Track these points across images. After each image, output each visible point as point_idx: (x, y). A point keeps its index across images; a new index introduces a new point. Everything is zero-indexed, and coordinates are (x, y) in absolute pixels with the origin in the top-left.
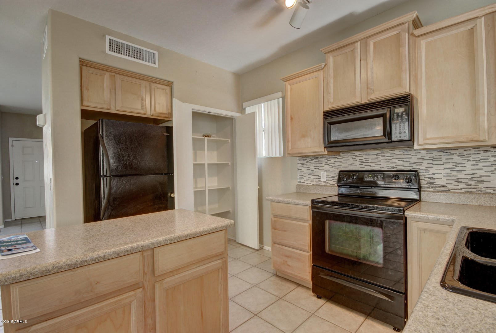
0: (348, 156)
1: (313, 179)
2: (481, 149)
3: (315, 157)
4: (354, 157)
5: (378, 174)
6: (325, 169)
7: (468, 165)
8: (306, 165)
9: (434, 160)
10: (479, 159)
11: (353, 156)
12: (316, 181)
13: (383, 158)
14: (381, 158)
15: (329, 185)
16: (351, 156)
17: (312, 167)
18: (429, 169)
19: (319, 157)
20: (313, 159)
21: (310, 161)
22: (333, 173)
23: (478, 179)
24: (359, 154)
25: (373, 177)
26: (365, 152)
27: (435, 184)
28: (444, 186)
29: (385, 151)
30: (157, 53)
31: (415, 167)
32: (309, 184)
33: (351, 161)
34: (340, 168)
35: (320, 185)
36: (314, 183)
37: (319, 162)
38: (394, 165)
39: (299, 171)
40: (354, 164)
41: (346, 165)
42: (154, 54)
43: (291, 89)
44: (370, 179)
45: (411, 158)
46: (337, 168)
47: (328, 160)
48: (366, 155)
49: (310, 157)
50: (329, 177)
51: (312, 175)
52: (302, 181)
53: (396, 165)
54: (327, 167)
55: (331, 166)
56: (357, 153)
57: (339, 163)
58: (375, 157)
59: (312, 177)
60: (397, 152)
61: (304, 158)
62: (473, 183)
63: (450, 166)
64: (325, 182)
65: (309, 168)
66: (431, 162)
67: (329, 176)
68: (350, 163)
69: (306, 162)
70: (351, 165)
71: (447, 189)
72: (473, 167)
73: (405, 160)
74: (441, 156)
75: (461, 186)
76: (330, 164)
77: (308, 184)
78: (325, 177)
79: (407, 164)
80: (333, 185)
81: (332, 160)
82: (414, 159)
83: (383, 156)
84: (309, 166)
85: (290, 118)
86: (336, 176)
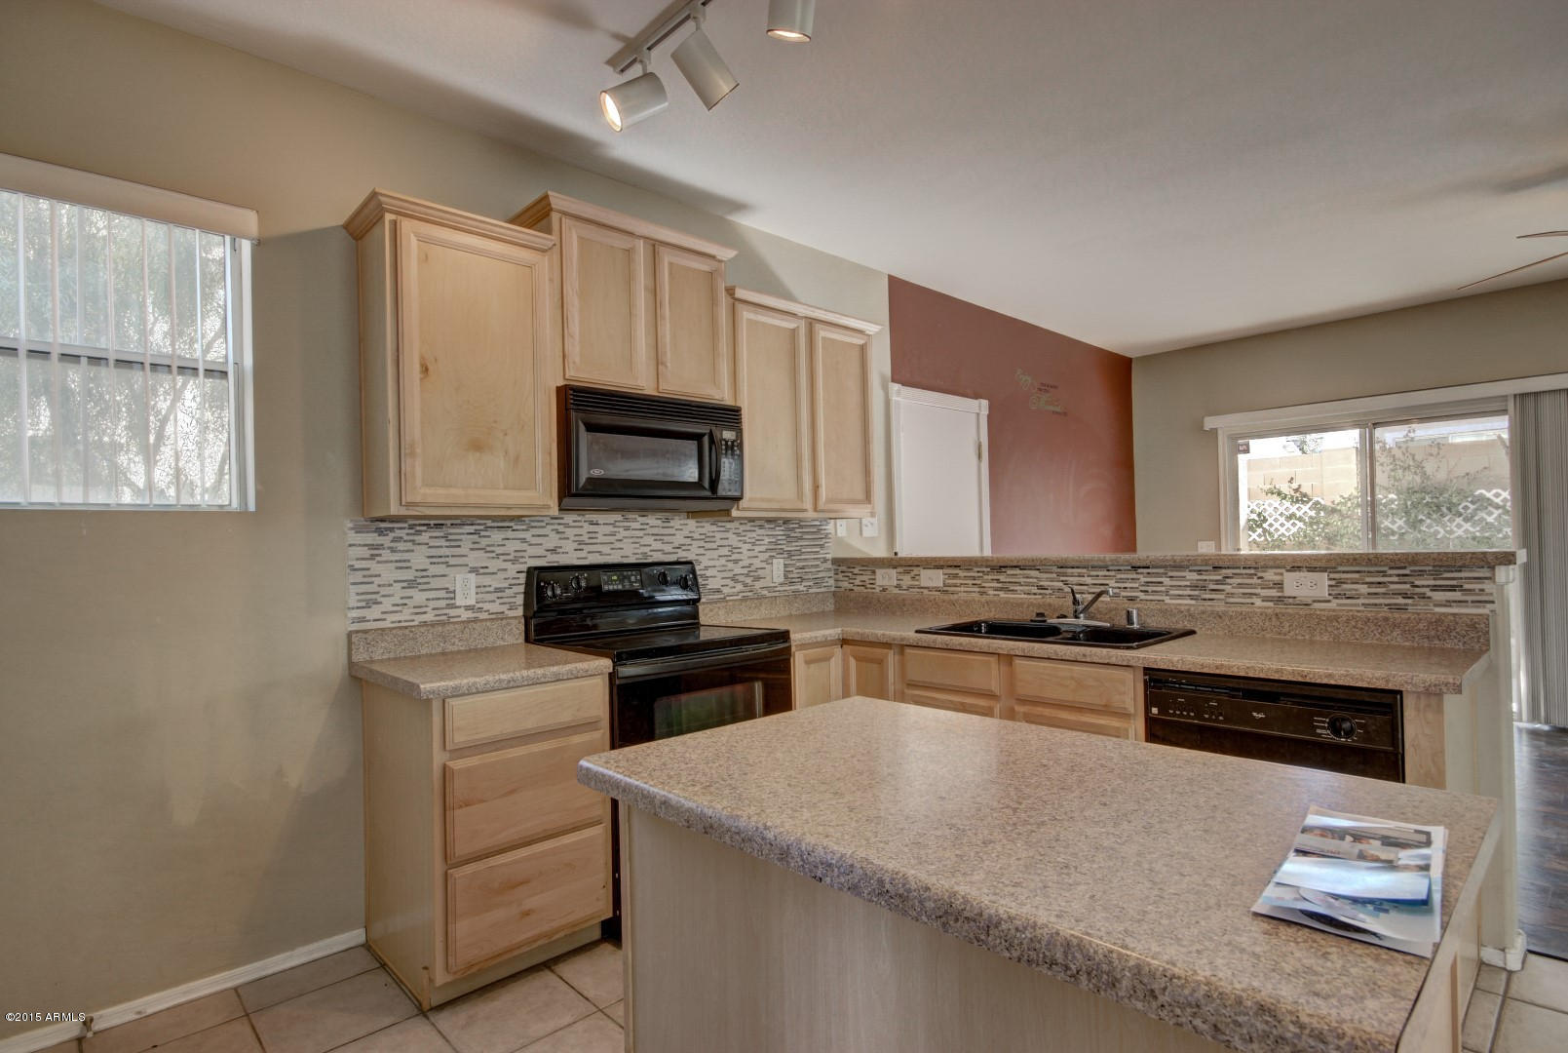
0: (543, 524)
1: (425, 603)
2: (758, 523)
3: (432, 522)
4: (561, 528)
5: (630, 573)
6: (470, 565)
8: (393, 550)
9: (707, 540)
10: (753, 540)
11: (559, 524)
12: (434, 609)
13: (627, 533)
14: (624, 533)
15: (483, 616)
16: (552, 524)
17: (419, 559)
19: (449, 522)
20: (424, 528)
21: (408, 534)
22: (502, 575)
23: (756, 574)
24: (575, 521)
25: (621, 580)
27: (709, 587)
28: (719, 591)
29: (631, 516)
31: (682, 555)
32: (405, 621)
33: (552, 541)
34: (521, 560)
35: (452, 620)
36: (429, 617)
37: (447, 540)
38: (646, 550)
39: (358, 577)
40: (561, 547)
41: (540, 551)
44: (615, 587)
45: (674, 535)
46: (514, 561)
47: (483, 533)
48: (592, 523)
49: (411, 522)
50: (488, 589)
51: (420, 587)
52: (374, 612)
53: (651, 551)
54: (476, 559)
55: (493, 555)
57: (518, 545)
58: (610, 529)
59: (419, 597)
60: (652, 520)
61: (383, 525)
62: (749, 580)
63: (725, 551)
64: (468, 608)
65: (405, 561)
66: (702, 543)
67: (485, 586)
68: (551, 546)
69: (392, 541)
70: (553, 551)
71: (722, 596)
72: (751, 554)
74: (713, 532)
75: (739, 587)
76: (488, 549)
77: (403, 624)
78: (473, 590)
79: (668, 548)
80: (500, 617)
81: (497, 536)
82: (679, 539)
83: (627, 529)
84: (406, 556)
85: (417, 367)
86: (511, 586)
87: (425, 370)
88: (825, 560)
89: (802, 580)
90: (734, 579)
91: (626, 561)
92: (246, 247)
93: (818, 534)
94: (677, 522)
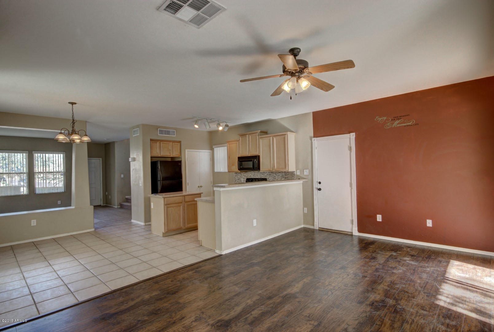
7: (277, 176)
8: (237, 176)
18: (269, 178)
30: (175, 131)
38: (261, 176)
39: (235, 178)
42: (174, 131)
46: (246, 177)
52: (236, 182)
54: (243, 177)
56: (252, 172)
59: (239, 181)
61: (236, 173)
63: (273, 177)
70: (251, 176)
73: (264, 175)
78: (243, 181)
81: (245, 174)
93: (292, 174)
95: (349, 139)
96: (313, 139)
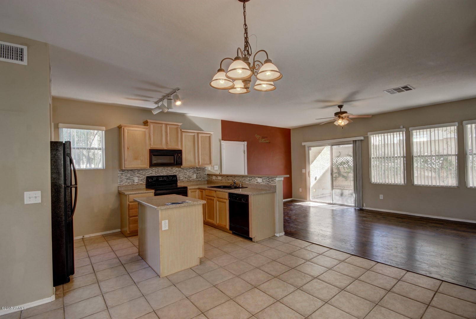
0: (149, 169)
3: (130, 170)
8: (125, 174)
11: (152, 169)
14: (163, 170)
15: (139, 184)
17: (129, 175)
18: (178, 174)
19: (133, 170)
22: (142, 177)
25: (163, 178)
26: (157, 168)
27: (179, 179)
29: (165, 167)
31: (175, 174)
33: (151, 172)
35: (134, 184)
36: (130, 184)
37: (133, 172)
39: (119, 178)
41: (149, 174)
43: (128, 132)
44: (161, 179)
46: (144, 175)
47: (139, 171)
49: (127, 170)
50: (140, 180)
51: (129, 179)
52: (122, 183)
53: (169, 173)
54: (138, 175)
55: (141, 174)
56: (154, 168)
57: (145, 173)
58: (161, 170)
59: (129, 181)
60: (169, 168)
61: (123, 170)
62: (189, 178)
63: (183, 173)
64: (136, 183)
66: (179, 172)
68: (150, 173)
70: (151, 173)
71: (182, 181)
72: (189, 173)
73: (172, 171)
75: (187, 179)
77: (126, 185)
78: (137, 180)
79: (172, 173)
80: (142, 184)
81: (141, 172)
82: (174, 171)
83: (164, 170)
84: (127, 175)
85: (127, 148)
86: (143, 179)
87: (128, 148)
88: (205, 174)
89: (200, 178)
90: (185, 178)
91: (164, 175)
92: (104, 132)
93: (204, 169)
94: (174, 168)
95: (243, 145)
96: (222, 141)
